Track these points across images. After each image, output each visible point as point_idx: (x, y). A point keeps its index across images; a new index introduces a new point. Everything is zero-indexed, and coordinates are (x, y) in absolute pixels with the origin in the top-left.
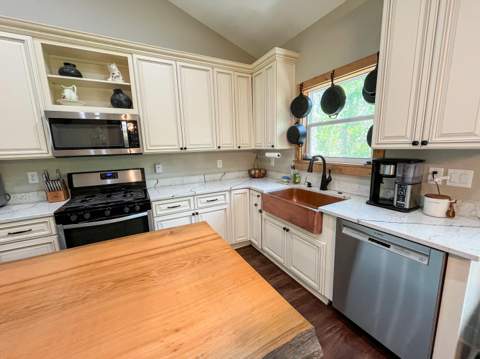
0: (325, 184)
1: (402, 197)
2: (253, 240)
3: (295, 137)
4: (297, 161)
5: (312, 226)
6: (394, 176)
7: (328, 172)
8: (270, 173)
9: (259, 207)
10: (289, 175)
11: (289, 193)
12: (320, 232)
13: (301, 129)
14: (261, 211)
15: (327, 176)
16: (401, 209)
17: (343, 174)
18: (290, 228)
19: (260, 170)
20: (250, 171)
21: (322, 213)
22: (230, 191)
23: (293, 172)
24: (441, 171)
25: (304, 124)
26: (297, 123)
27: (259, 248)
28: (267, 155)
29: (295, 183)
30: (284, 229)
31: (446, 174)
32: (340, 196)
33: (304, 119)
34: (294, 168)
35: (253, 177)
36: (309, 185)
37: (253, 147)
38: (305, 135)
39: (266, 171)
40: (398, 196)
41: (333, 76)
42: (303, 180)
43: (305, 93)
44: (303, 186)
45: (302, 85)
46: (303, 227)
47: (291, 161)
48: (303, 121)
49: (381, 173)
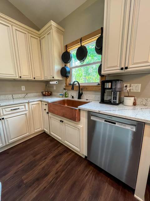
0: (80, 96)
1: (115, 98)
2: (45, 130)
3: (65, 73)
4: (66, 86)
5: (75, 118)
6: (111, 88)
7: (81, 90)
8: (53, 93)
9: (47, 111)
10: (63, 94)
11: (63, 102)
12: (79, 120)
13: (68, 69)
14: (48, 113)
15: (81, 92)
16: (115, 104)
17: (88, 90)
18: (63, 120)
19: (48, 92)
20: (42, 93)
21: (80, 110)
22: (28, 103)
23: (64, 91)
24: (128, 85)
25: (69, 66)
26: (65, 66)
27: (49, 133)
28: (51, 83)
29: (66, 97)
30: (61, 121)
31: (130, 86)
32: (87, 101)
33: (69, 64)
34: (65, 89)
35: (44, 95)
36: (73, 97)
37: (43, 79)
38: (69, 72)
39: (51, 92)
40: (114, 98)
41: (81, 40)
42: (70, 95)
43: (68, 51)
44: (70, 98)
45: (66, 46)
46: (70, 119)
47: (64, 86)
48: (68, 65)
49: (105, 87)
